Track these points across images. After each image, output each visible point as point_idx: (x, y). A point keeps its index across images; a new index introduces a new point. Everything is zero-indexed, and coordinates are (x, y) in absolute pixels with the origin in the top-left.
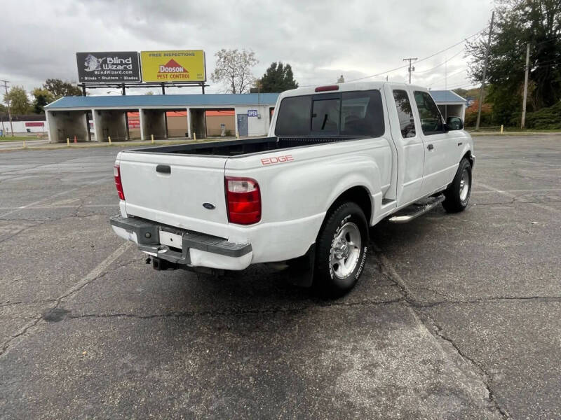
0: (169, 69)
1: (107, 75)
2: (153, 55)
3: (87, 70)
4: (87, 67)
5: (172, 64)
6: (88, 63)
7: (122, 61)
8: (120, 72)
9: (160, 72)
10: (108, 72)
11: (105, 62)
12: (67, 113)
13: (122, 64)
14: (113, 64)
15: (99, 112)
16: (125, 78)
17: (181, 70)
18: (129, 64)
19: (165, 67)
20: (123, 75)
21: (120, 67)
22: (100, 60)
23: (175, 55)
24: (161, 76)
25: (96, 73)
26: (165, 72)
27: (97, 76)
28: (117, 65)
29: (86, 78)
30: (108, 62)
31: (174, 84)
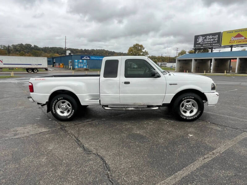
0: (236, 39)
1: (205, 44)
2: (229, 33)
3: (198, 42)
4: (197, 41)
5: (239, 36)
6: (199, 40)
7: (213, 37)
8: (212, 42)
9: (231, 40)
10: (206, 43)
11: (206, 38)
12: (185, 60)
13: (213, 38)
14: (209, 39)
15: (196, 60)
16: (213, 45)
17: (243, 38)
18: (216, 38)
19: (234, 37)
20: (212, 43)
21: (212, 40)
22: (204, 38)
23: (241, 31)
24: (231, 42)
25: (201, 43)
26: (234, 40)
27: (201, 45)
28: (211, 39)
29: (197, 46)
30: (207, 38)
31: (237, 46)
